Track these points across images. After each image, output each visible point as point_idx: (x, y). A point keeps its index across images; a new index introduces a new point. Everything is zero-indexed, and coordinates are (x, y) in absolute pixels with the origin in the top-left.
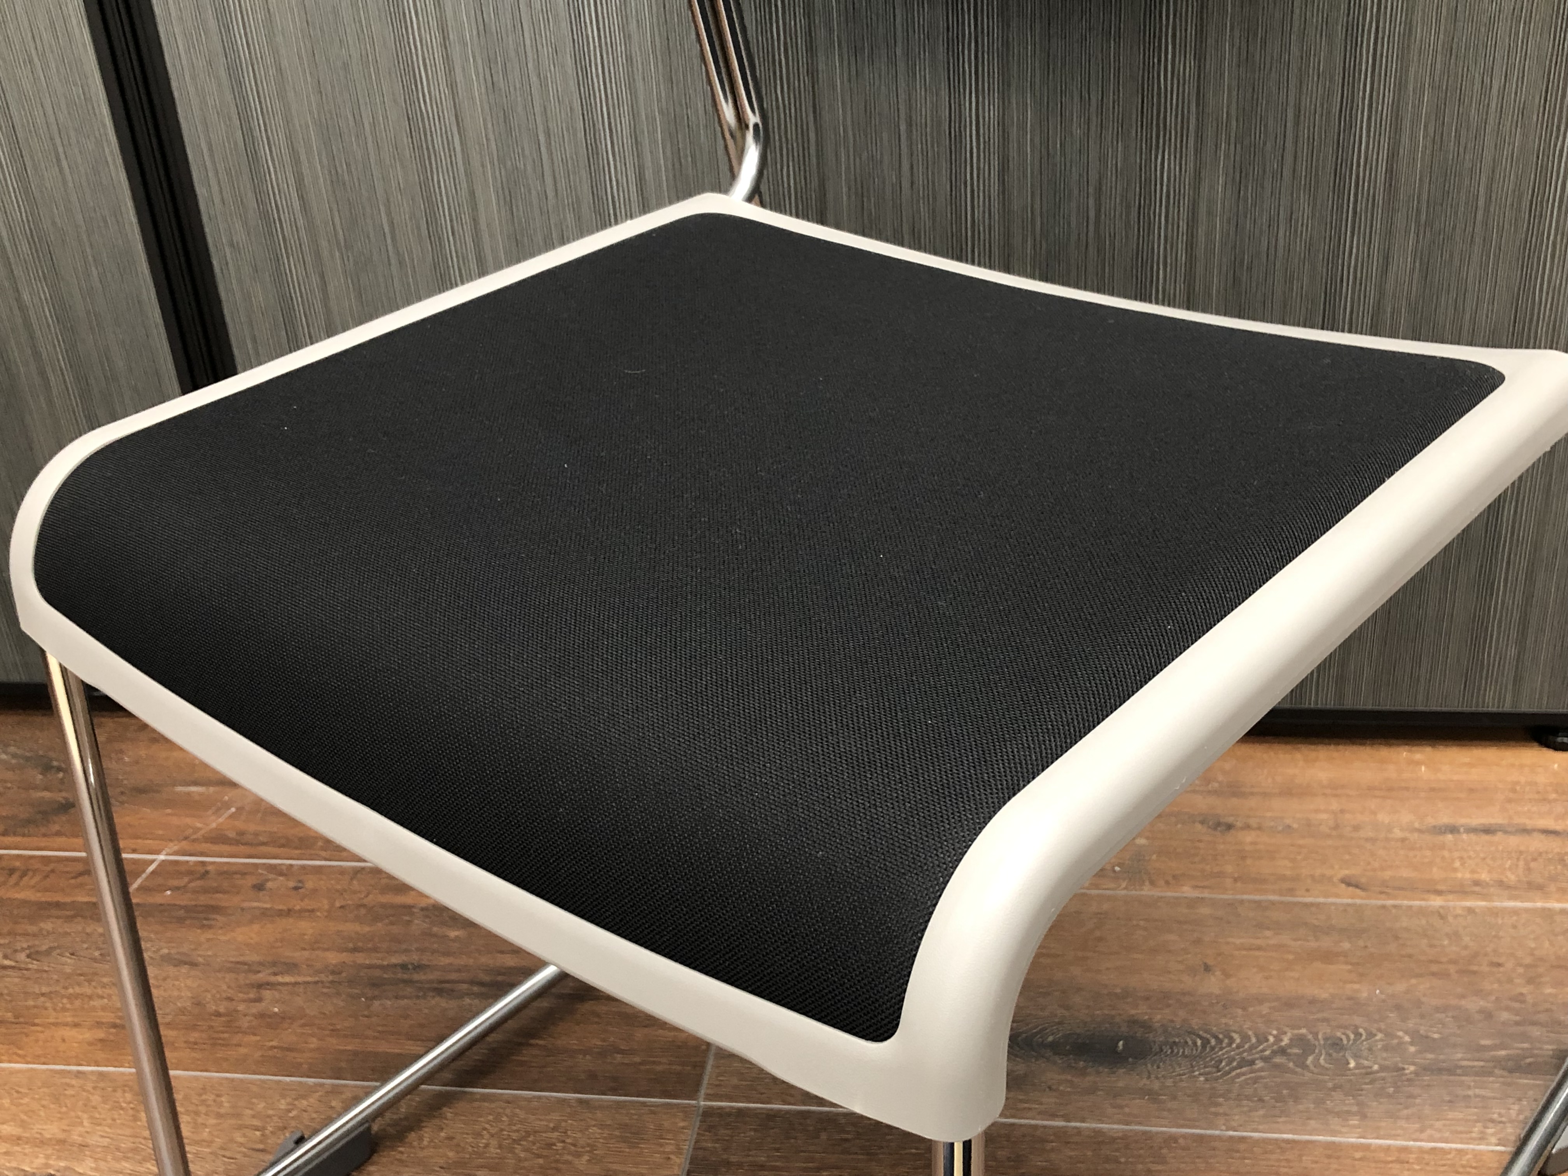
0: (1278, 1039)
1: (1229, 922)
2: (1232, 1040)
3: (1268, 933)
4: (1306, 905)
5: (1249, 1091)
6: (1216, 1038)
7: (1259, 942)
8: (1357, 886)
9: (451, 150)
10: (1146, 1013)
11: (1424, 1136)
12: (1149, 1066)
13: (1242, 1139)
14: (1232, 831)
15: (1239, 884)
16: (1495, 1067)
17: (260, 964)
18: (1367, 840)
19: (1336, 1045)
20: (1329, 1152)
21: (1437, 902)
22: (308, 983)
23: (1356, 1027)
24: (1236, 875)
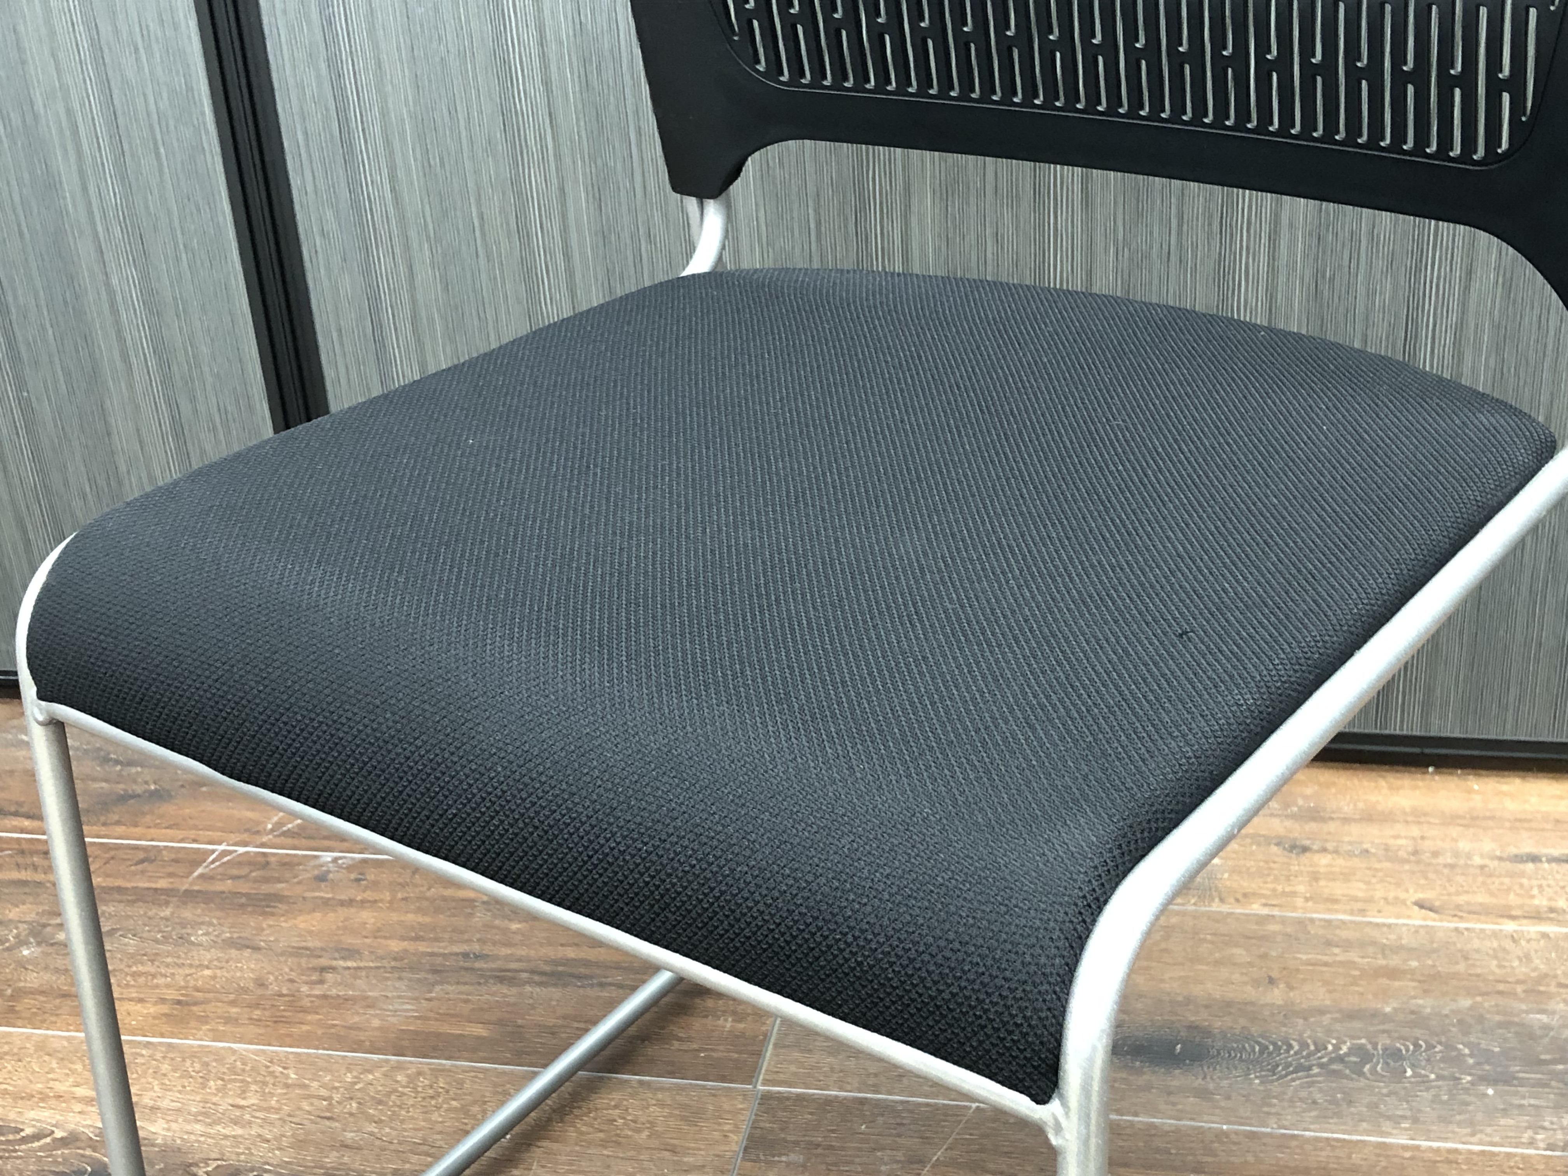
0: (1337, 1048)
1: (1297, 939)
2: (1290, 1047)
3: (1336, 950)
4: (1377, 925)
5: (1303, 1094)
6: (1275, 1044)
7: (1325, 958)
8: (1431, 910)
9: (543, 148)
10: (1206, 1020)
11: (1473, 1140)
12: (1205, 1069)
13: (1293, 1137)
14: (1308, 854)
15: (1310, 904)
16: (1551, 1080)
17: (322, 949)
18: (1445, 866)
19: (1395, 1055)
20: (1378, 1151)
21: (1510, 926)
22: (371, 968)
23: (1418, 1039)
24: (1308, 895)
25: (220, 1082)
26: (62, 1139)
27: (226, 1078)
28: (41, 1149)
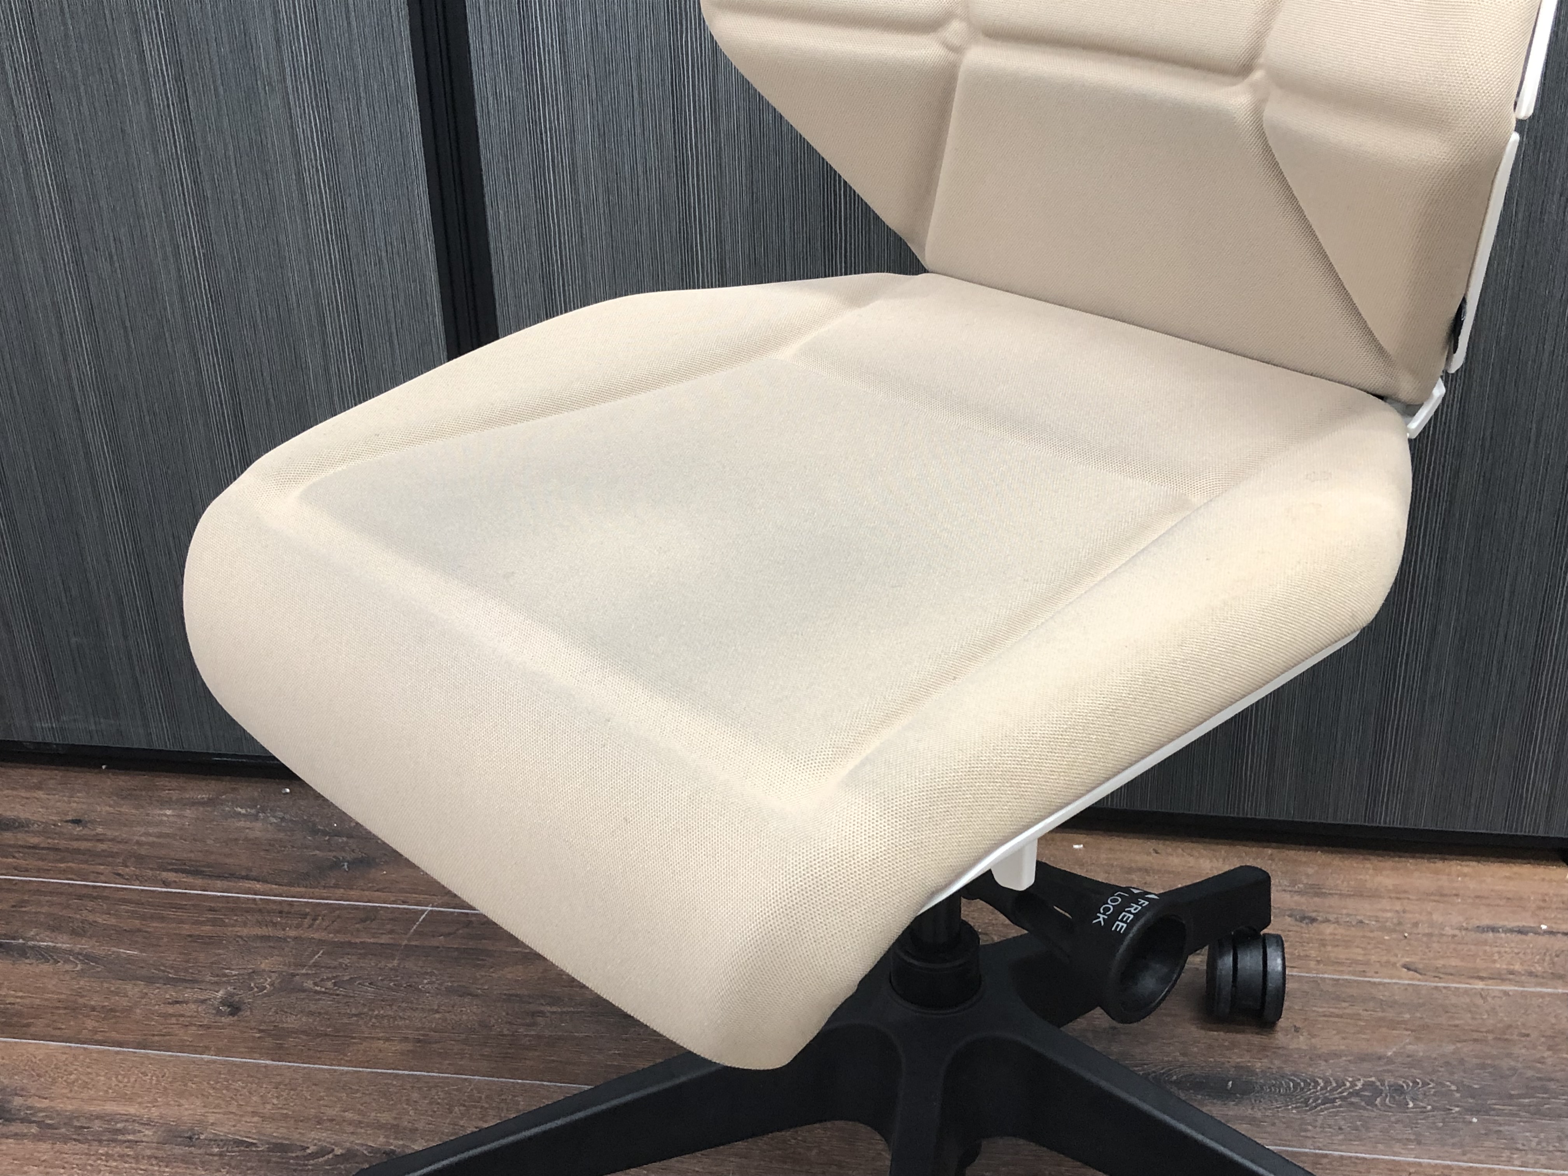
0: (1353, 1085)
1: (1313, 995)
2: (1317, 1083)
3: (1344, 1005)
4: (1374, 983)
5: (1331, 1122)
6: (1305, 1081)
7: (1337, 1011)
8: (1416, 971)
10: (1249, 1062)
12: (1253, 1101)
13: (1325, 1156)
14: (1315, 924)
15: (1321, 966)
16: (1520, 1111)
17: (530, 996)
18: (1424, 935)
19: (1398, 1090)
21: (1478, 986)
23: (1415, 1077)
24: (1319, 959)
25: (462, 1108)
26: (342, 1155)
27: (466, 1104)
28: (327, 1162)
